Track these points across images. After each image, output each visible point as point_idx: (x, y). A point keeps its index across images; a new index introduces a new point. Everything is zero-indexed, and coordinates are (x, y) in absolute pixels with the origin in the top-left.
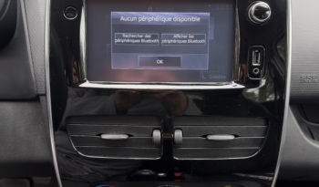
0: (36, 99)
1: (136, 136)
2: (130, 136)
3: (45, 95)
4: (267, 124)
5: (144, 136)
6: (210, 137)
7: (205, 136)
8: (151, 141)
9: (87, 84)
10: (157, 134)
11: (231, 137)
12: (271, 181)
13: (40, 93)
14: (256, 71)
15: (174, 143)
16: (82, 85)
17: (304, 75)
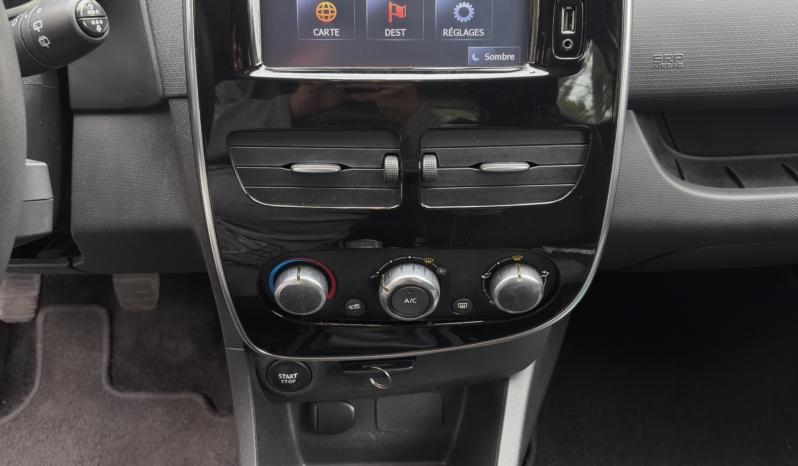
0: (159, 107)
1: (354, 167)
2: (343, 167)
3: (187, 97)
4: (586, 142)
5: (369, 167)
6: (486, 167)
7: (477, 166)
8: (381, 176)
9: (262, 72)
10: (392, 163)
11: (525, 166)
12: (592, 257)
13: (169, 93)
14: (567, 44)
15: (423, 180)
16: (255, 74)
17: (658, 55)
